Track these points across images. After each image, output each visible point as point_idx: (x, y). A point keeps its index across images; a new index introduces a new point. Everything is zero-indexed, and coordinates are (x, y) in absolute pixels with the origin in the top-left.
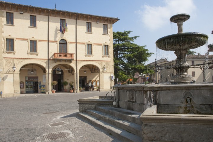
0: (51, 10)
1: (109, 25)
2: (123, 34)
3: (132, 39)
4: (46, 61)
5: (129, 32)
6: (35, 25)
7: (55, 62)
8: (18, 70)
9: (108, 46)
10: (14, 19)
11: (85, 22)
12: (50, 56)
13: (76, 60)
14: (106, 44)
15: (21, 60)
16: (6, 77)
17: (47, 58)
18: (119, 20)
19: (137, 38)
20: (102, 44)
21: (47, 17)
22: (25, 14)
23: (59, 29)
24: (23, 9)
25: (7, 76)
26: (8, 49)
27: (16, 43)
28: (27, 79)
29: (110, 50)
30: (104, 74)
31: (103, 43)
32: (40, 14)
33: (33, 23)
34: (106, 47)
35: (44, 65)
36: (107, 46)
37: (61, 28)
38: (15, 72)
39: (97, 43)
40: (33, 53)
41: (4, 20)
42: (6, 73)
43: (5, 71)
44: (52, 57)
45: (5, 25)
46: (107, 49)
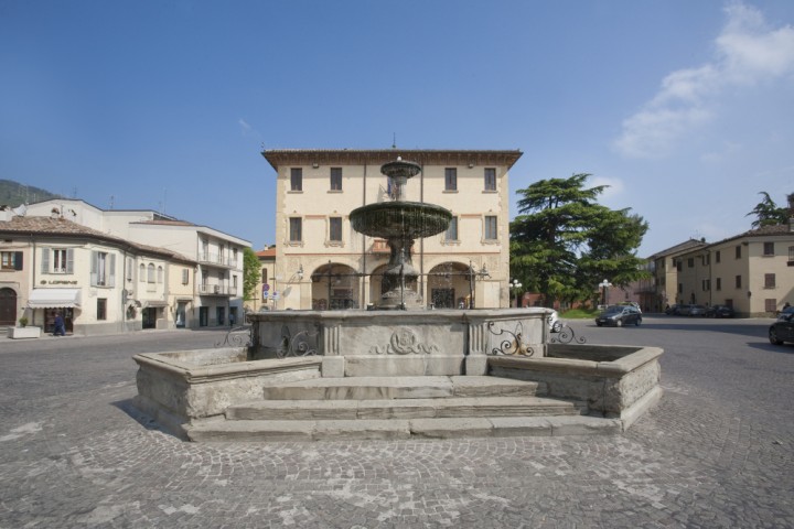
0: (367, 153)
1: (499, 170)
2: (565, 185)
3: (591, 193)
4: (359, 257)
5: (583, 178)
6: (340, 188)
7: (378, 259)
8: (307, 276)
9: (496, 217)
10: (303, 180)
11: (441, 169)
12: (367, 247)
13: (422, 254)
14: (491, 214)
15: (313, 258)
16: (289, 290)
17: (360, 251)
18: (522, 154)
19: (605, 189)
20: (480, 215)
21: (362, 168)
22: (321, 167)
23: (386, 189)
24: (316, 158)
25: (290, 288)
26: (292, 238)
27: (306, 226)
28: (332, 294)
29: (500, 228)
30: (486, 283)
31: (485, 212)
32: (349, 164)
33: (336, 184)
34: (491, 220)
35: (356, 266)
36: (493, 220)
37: (389, 186)
38: (304, 280)
39: (470, 213)
40: (335, 242)
41: (287, 183)
42: (289, 283)
43: (287, 279)
44: (371, 249)
45: (289, 193)
46: (493, 225)
